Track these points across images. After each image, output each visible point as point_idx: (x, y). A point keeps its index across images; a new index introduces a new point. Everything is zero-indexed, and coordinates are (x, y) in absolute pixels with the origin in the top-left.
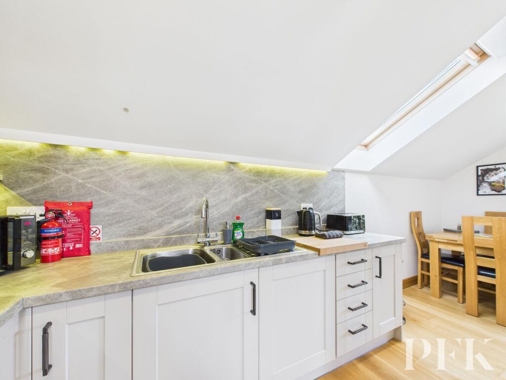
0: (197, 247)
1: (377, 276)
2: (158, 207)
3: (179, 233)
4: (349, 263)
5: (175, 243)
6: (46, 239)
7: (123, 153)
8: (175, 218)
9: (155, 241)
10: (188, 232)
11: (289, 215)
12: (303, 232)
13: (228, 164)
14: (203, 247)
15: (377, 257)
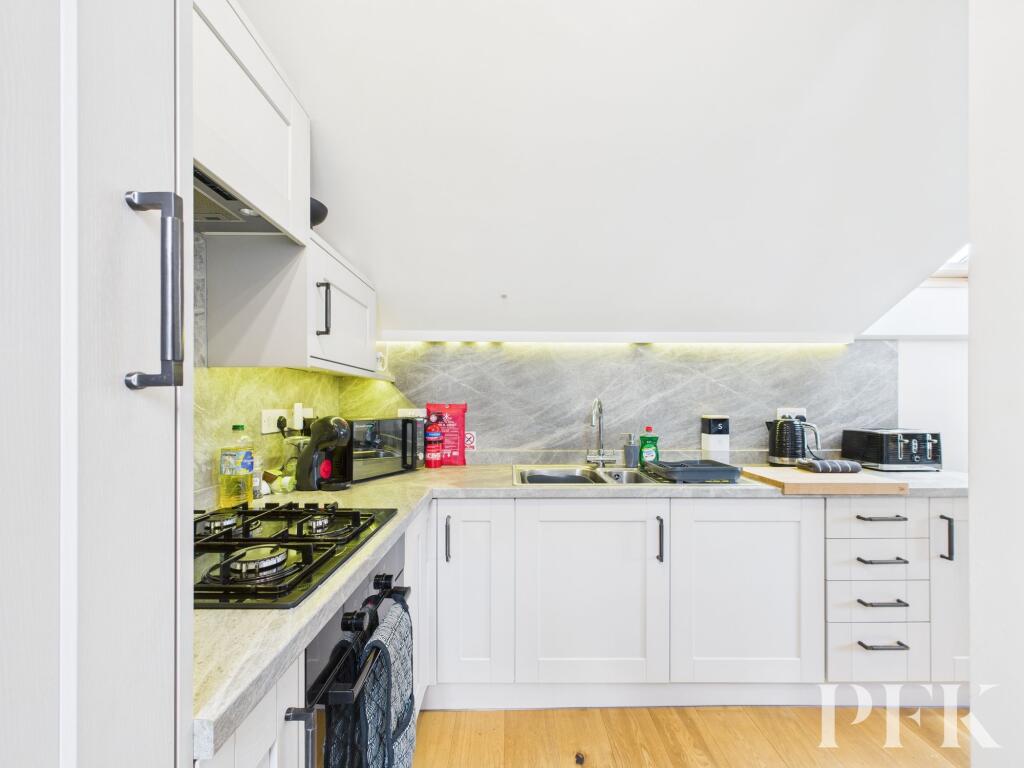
0: (587, 468)
1: (942, 556)
2: (536, 412)
3: (564, 447)
4: (859, 517)
5: (557, 461)
6: (430, 442)
7: (497, 344)
8: (558, 426)
9: (533, 456)
10: (574, 447)
11: (749, 429)
12: (777, 460)
13: (635, 346)
14: (595, 468)
15: (942, 517)
